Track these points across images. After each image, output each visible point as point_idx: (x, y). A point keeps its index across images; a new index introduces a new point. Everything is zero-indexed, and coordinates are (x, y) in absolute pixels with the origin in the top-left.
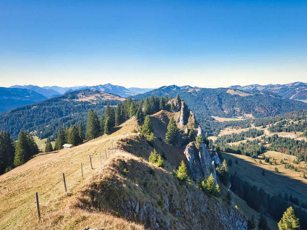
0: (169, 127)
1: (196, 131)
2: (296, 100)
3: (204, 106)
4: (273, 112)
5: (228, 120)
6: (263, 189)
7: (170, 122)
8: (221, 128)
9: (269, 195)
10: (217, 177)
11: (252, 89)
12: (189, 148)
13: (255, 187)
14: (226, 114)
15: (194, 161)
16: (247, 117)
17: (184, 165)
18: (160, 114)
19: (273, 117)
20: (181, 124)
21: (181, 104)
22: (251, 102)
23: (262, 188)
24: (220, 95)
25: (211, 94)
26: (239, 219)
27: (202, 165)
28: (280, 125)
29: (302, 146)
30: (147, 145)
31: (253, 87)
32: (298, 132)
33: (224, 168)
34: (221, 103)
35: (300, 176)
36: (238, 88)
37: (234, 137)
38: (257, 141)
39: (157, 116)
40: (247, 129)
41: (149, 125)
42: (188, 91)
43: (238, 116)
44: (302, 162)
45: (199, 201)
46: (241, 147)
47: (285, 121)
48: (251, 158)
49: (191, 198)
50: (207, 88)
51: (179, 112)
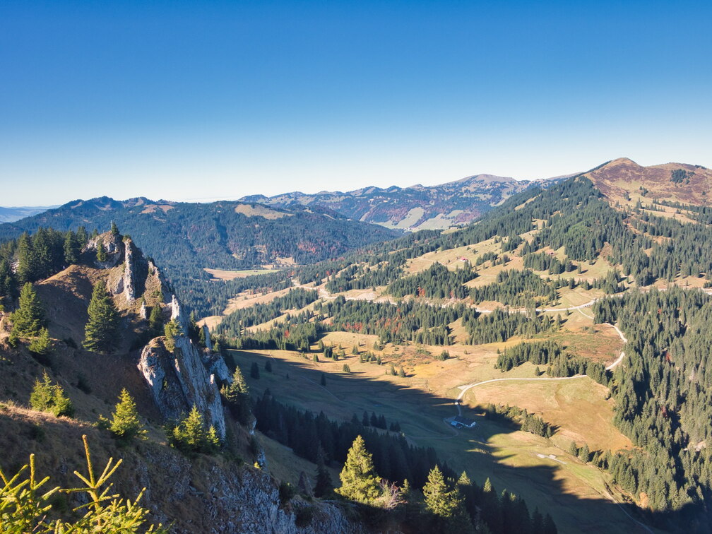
0: (94, 308)
1: (167, 309)
2: (370, 223)
3: (185, 247)
4: (334, 251)
5: (244, 274)
6: (324, 412)
7: (95, 295)
8: (230, 295)
9: (334, 425)
10: (224, 409)
11: (289, 202)
12: (149, 354)
13: (308, 415)
14: (237, 262)
15: (164, 383)
16: (283, 266)
17: (128, 398)
18: (67, 277)
19: (334, 260)
20: (128, 297)
21: (124, 246)
22: (289, 231)
23: (322, 412)
24: (221, 218)
25: (199, 218)
26: (262, 489)
27: (185, 388)
28: (346, 276)
29: (386, 312)
30: (31, 362)
31: (290, 197)
32: (379, 287)
33: (238, 386)
34: (224, 236)
35: (386, 373)
36: (260, 201)
37: (259, 311)
38: (306, 315)
39: (59, 282)
40: (284, 290)
41: (34, 310)
42: (143, 212)
43: (265, 264)
44: (388, 344)
45: (169, 475)
46: (275, 333)
47: (356, 267)
48: (297, 353)
49: (148, 471)
50: (190, 202)
51: (120, 266)
